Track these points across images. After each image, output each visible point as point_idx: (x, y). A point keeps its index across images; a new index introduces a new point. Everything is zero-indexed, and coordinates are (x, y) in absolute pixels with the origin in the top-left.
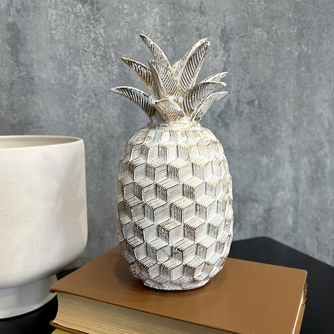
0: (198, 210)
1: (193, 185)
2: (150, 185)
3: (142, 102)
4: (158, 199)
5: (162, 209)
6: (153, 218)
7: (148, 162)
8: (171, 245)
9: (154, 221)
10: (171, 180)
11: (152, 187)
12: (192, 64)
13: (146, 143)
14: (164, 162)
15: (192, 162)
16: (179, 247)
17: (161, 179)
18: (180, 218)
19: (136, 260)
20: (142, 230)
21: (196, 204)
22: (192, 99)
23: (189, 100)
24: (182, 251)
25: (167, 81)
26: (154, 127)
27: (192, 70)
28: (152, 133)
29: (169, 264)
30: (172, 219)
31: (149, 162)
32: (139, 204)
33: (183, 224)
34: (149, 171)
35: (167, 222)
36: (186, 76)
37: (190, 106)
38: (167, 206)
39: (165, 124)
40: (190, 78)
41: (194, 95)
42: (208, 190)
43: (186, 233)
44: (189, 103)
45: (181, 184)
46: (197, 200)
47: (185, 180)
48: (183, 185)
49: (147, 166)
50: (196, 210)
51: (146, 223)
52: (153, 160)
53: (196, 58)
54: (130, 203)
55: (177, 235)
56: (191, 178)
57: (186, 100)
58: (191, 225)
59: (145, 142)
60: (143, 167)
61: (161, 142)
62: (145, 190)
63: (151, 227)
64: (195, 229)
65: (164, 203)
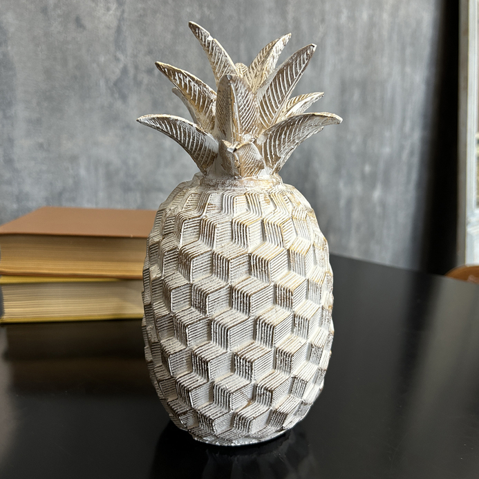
0: (297, 325)
1: (291, 285)
2: (220, 289)
3: (193, 142)
4: (234, 311)
5: (241, 327)
6: (225, 342)
7: (214, 248)
8: (253, 382)
9: (227, 347)
10: (256, 278)
11: (224, 292)
12: (283, 80)
13: (207, 215)
14: (243, 250)
15: (288, 248)
16: (267, 386)
17: (239, 278)
18: (270, 340)
19: (192, 409)
20: (206, 363)
21: (295, 315)
22: (280, 140)
23: (275, 141)
24: (271, 392)
25: (245, 110)
26: (214, 186)
27: (281, 91)
28: (214, 198)
29: (248, 413)
30: (257, 343)
31: (217, 249)
32: (200, 320)
33: (273, 349)
34: (217, 264)
35: (250, 348)
36: (270, 100)
37: (275, 152)
38: (250, 322)
39: (235, 182)
40: (275, 103)
41: (285, 134)
42: (311, 291)
43: (278, 362)
44: (274, 146)
45: (272, 284)
46: (295, 310)
47: (278, 278)
48: (275, 287)
49: (213, 256)
50: (294, 324)
51: (212, 350)
52: (224, 246)
53: (291, 70)
54: (184, 319)
55: (264, 367)
56: (287, 275)
57: (271, 141)
58: (287, 350)
59: (204, 214)
60: (206, 258)
61: (235, 215)
62: (211, 297)
63: (223, 357)
64: (293, 356)
65: (244, 317)
